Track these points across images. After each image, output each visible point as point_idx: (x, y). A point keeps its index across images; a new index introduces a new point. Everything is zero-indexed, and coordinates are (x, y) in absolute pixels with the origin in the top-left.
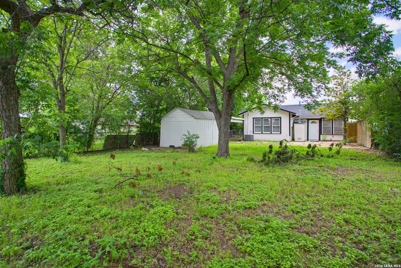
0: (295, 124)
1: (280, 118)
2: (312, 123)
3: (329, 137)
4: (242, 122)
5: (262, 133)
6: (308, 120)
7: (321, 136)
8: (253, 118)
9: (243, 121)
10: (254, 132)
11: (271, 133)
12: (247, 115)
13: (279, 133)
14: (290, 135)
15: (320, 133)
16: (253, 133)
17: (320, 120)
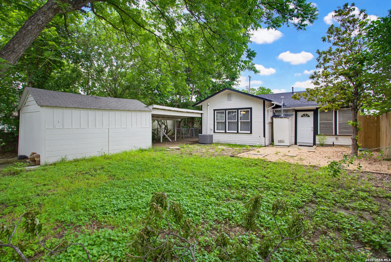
0: (274, 119)
1: (251, 109)
2: (302, 116)
3: (330, 140)
4: (200, 116)
5: (226, 132)
6: (296, 111)
7: (317, 137)
8: (214, 110)
9: (202, 114)
10: (216, 131)
11: (238, 132)
12: (207, 105)
13: (249, 132)
14: (264, 136)
15: (315, 133)
16: (214, 132)
17: (315, 111)
